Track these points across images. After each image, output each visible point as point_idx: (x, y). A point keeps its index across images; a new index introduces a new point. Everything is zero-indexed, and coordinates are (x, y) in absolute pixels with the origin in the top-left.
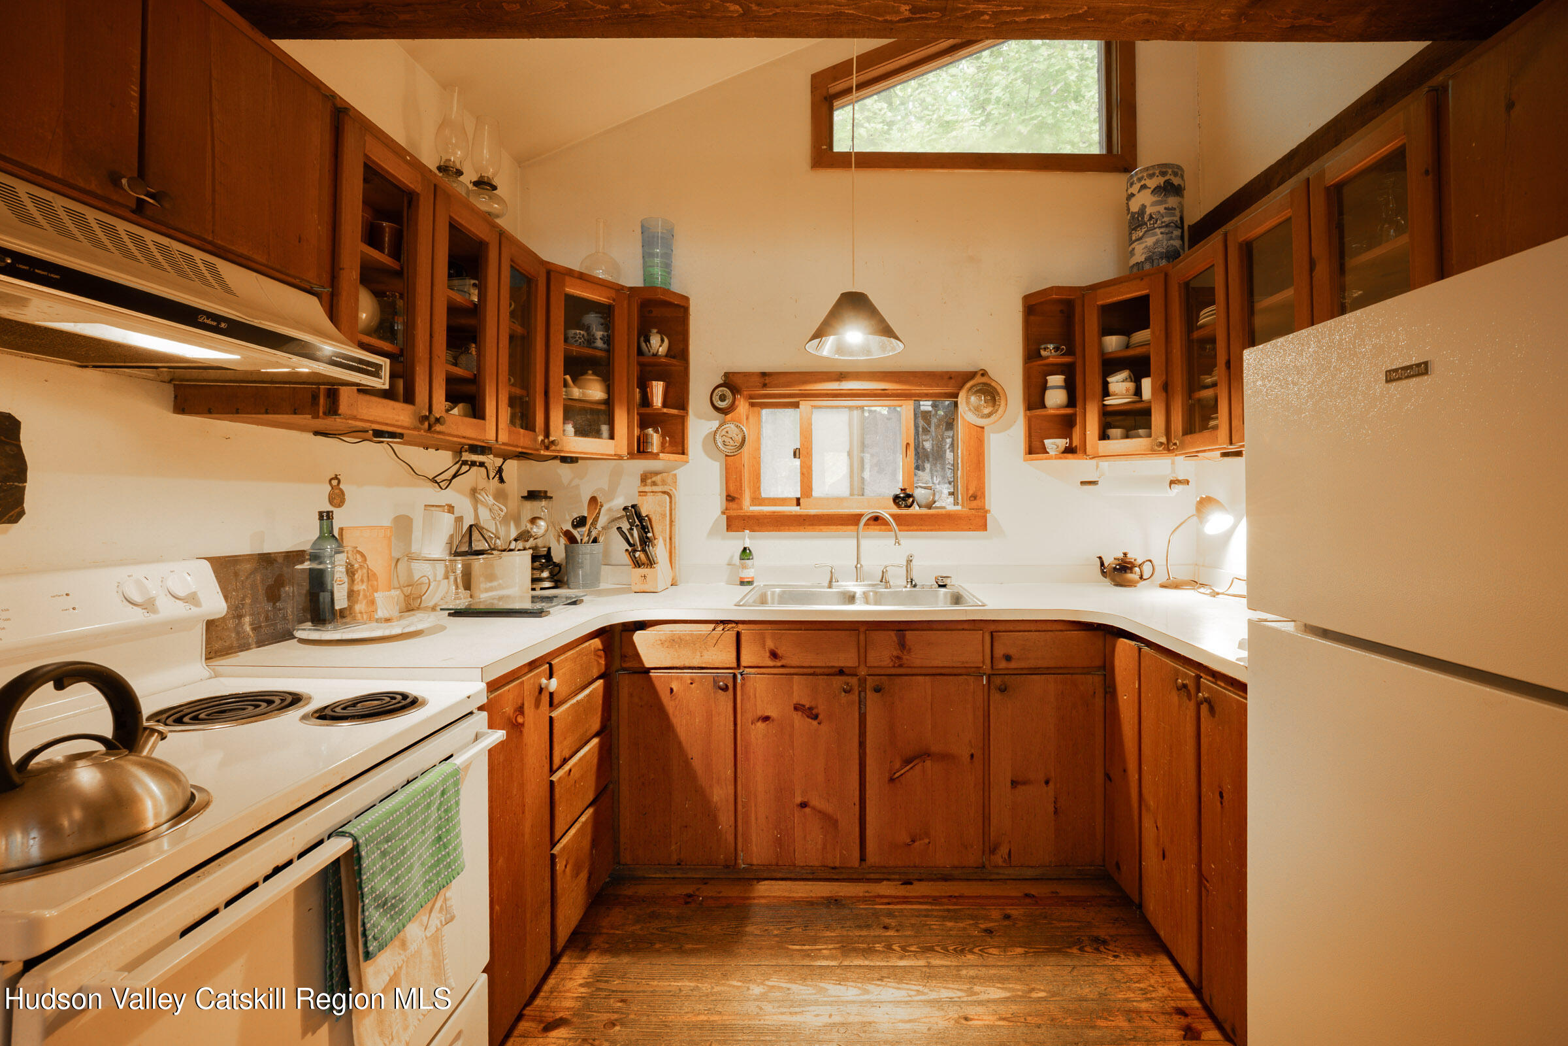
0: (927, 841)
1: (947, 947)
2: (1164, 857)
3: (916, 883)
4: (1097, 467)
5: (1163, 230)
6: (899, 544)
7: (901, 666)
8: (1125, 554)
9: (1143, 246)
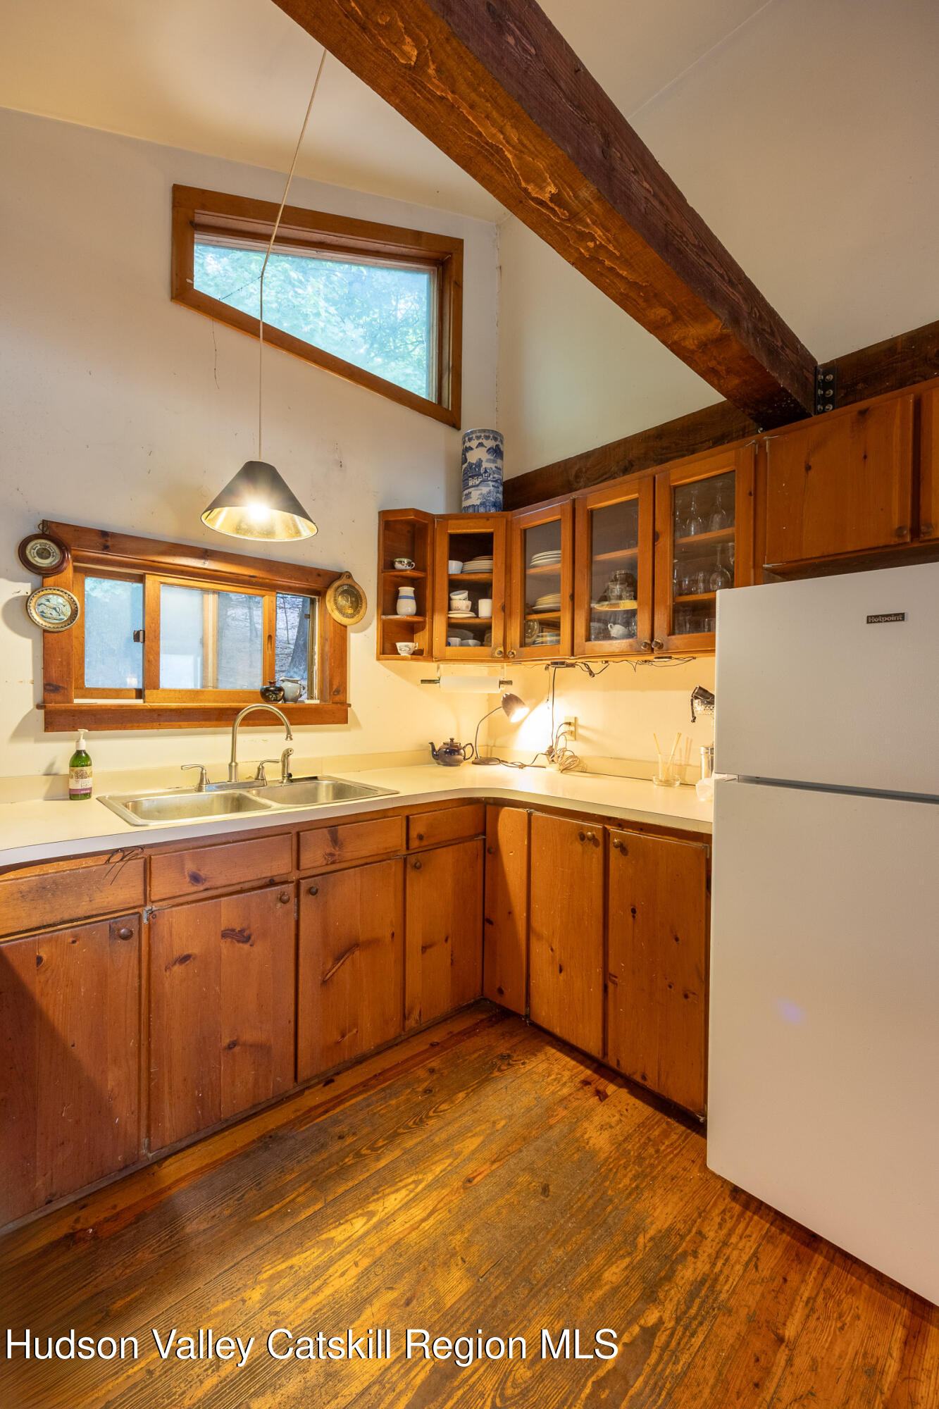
0: (355, 1031)
1: (407, 1125)
2: (561, 971)
3: (337, 1078)
4: (438, 668)
5: (494, 483)
6: (291, 739)
7: (333, 863)
8: (452, 740)
9: (479, 492)
